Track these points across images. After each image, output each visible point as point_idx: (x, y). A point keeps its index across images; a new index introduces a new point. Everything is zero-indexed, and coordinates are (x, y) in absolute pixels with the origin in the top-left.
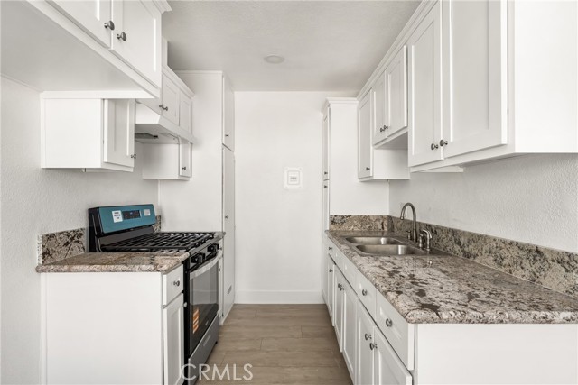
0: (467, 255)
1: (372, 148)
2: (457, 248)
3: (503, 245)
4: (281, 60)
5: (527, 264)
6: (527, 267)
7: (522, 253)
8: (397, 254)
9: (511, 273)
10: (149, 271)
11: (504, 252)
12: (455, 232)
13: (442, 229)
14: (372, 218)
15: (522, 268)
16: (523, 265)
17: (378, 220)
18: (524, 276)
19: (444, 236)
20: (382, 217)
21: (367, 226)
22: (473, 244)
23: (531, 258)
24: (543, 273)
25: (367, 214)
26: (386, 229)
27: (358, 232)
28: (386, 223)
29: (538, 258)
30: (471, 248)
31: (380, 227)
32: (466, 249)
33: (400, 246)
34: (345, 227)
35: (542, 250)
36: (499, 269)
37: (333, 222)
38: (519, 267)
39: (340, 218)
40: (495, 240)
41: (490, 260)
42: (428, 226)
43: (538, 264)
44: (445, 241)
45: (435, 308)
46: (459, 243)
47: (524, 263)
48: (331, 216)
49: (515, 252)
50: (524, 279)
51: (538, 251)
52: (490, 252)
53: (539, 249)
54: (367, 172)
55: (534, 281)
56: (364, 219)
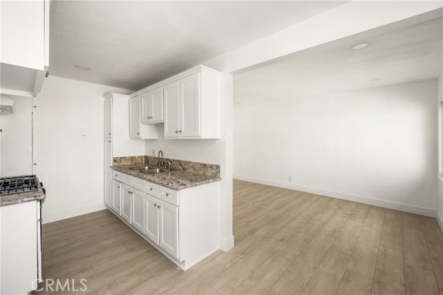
0: (184, 169)
1: (140, 124)
2: (180, 167)
3: (196, 164)
4: (88, 69)
7: (201, 166)
8: (156, 173)
9: (198, 173)
10: (30, 201)
11: (196, 166)
12: (179, 161)
13: (174, 160)
14: (136, 158)
15: (201, 171)
17: (139, 158)
18: (202, 173)
19: (175, 163)
20: (142, 156)
21: (134, 162)
22: (186, 165)
23: (203, 167)
25: (133, 156)
26: (144, 162)
27: (130, 165)
28: (143, 159)
29: (205, 167)
30: (185, 167)
31: (141, 162)
33: (158, 169)
34: (122, 163)
36: (195, 172)
37: (115, 161)
39: (119, 159)
40: (193, 163)
41: (192, 170)
42: (168, 160)
43: (205, 169)
44: (176, 165)
45: (185, 185)
46: (181, 165)
47: (202, 169)
48: (114, 158)
49: (199, 166)
52: (192, 167)
53: (205, 164)
54: (137, 136)
55: (205, 174)
56: (132, 158)
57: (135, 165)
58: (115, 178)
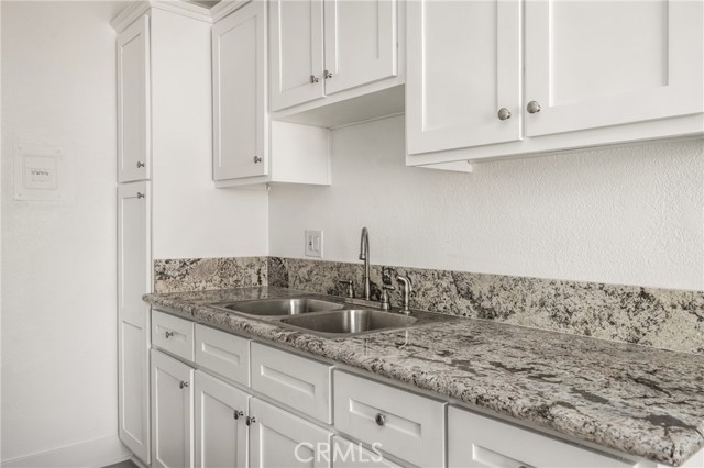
0: (488, 314)
1: (266, 116)
2: (463, 304)
3: (571, 291)
5: (621, 317)
6: (622, 321)
7: (610, 301)
9: (587, 333)
11: (574, 302)
12: (456, 278)
14: (239, 263)
15: (612, 323)
16: (613, 319)
17: (251, 265)
18: (614, 336)
19: (429, 285)
20: (258, 259)
21: (231, 280)
22: (502, 293)
23: (631, 306)
24: (654, 328)
26: (265, 283)
27: (215, 292)
28: (265, 271)
29: (644, 305)
30: (500, 302)
31: (255, 280)
32: (486, 304)
33: (353, 312)
34: (188, 285)
35: (652, 292)
36: (562, 330)
37: (162, 275)
38: (605, 323)
39: (178, 265)
40: (552, 283)
41: (542, 319)
43: (644, 315)
44: (432, 294)
46: (469, 295)
47: (616, 314)
48: (157, 264)
49: (597, 299)
50: (617, 340)
51: (643, 294)
52: (543, 305)
53: (646, 291)
54: (254, 168)
55: (637, 341)
56: (225, 266)
57: (236, 291)
58: (160, 341)
